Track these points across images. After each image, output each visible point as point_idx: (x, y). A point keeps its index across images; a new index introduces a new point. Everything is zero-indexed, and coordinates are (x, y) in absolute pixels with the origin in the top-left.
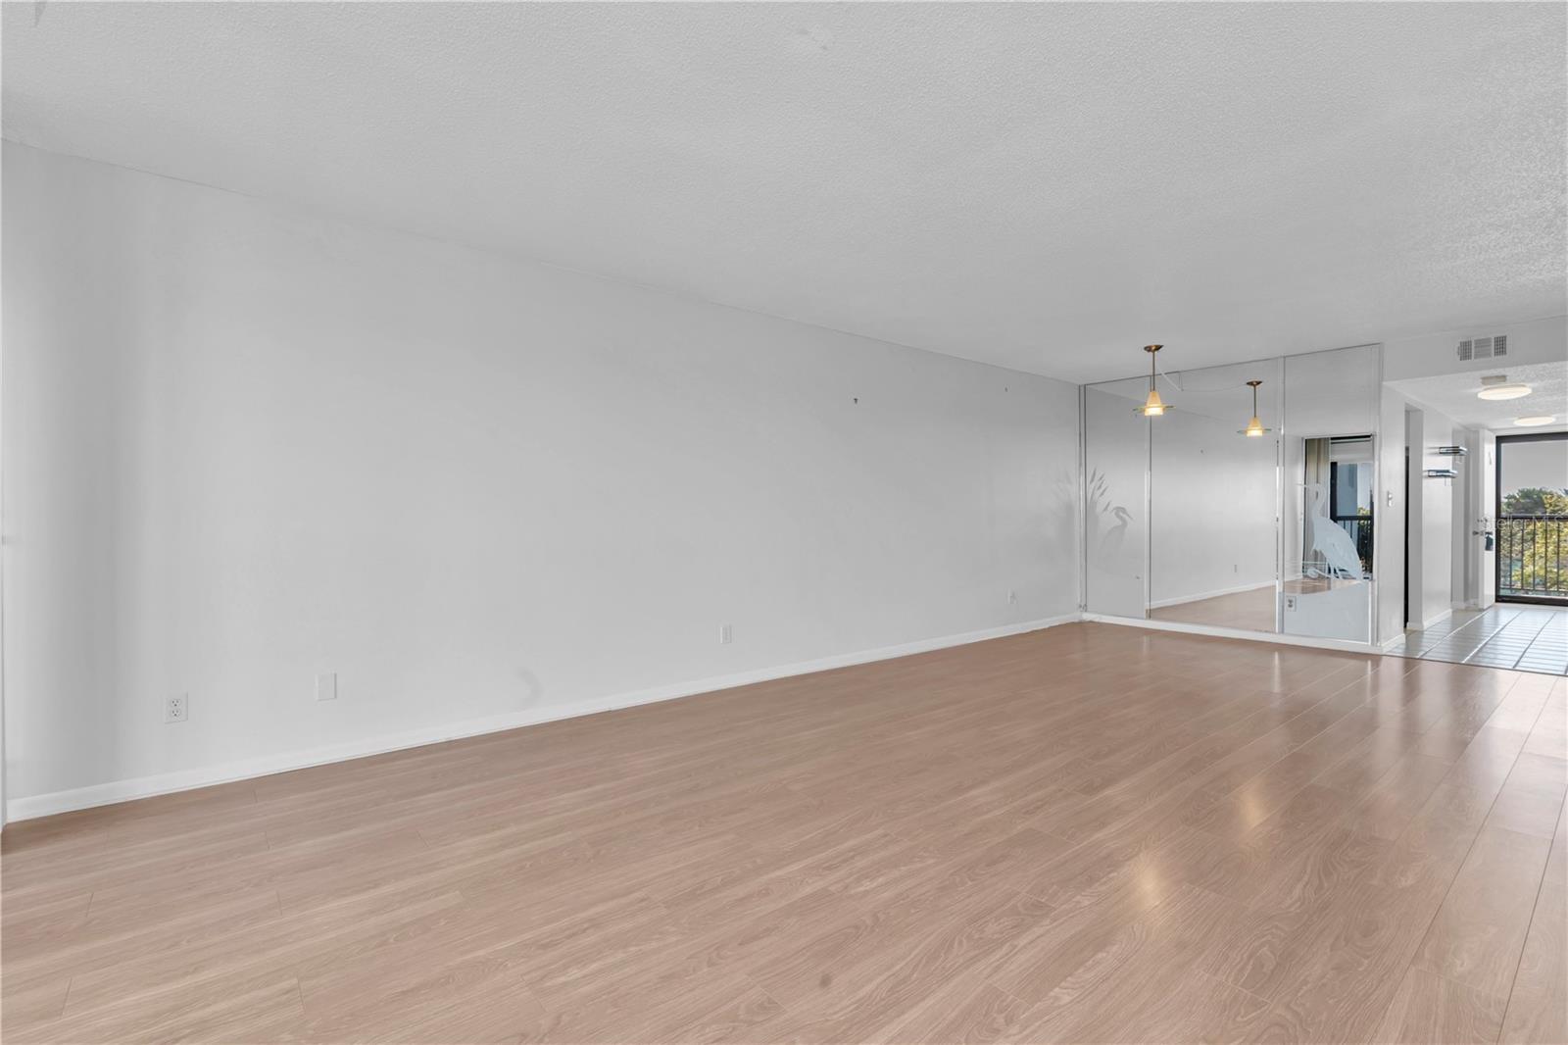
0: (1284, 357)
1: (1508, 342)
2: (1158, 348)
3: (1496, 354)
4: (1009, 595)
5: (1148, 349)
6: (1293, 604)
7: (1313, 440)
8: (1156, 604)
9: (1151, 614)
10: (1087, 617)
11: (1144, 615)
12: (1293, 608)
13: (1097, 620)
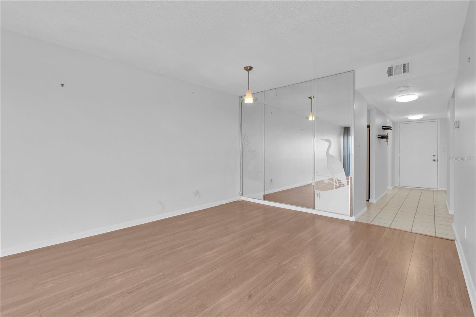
0: (315, 79)
1: (410, 66)
2: (251, 68)
3: (404, 72)
4: (194, 192)
5: (246, 68)
6: (319, 195)
7: (346, 128)
8: (267, 193)
9: (266, 197)
10: (243, 198)
11: (262, 198)
12: (319, 198)
13: (246, 200)
